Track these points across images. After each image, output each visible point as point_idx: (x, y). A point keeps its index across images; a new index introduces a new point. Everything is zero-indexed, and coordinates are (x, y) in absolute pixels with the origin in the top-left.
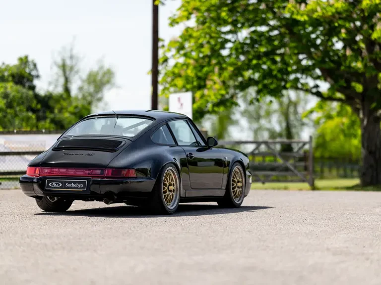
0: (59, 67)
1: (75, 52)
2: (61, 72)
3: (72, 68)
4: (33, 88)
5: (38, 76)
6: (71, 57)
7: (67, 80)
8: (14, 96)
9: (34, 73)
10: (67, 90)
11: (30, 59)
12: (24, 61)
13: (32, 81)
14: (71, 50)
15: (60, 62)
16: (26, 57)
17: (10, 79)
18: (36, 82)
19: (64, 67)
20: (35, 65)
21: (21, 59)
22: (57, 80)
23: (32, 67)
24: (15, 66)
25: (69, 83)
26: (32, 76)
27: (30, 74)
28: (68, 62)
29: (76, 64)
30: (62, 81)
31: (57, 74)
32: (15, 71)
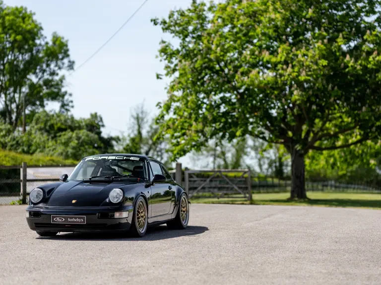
0: (134, 118)
1: (144, 109)
2: (136, 122)
3: (142, 119)
4: (99, 133)
5: (103, 126)
6: (142, 112)
7: (139, 127)
8: (84, 139)
9: (100, 123)
10: (140, 133)
11: (98, 114)
12: (95, 116)
13: (99, 129)
14: (142, 108)
15: (135, 115)
16: (96, 114)
17: (85, 127)
18: (102, 129)
19: (138, 119)
20: (101, 119)
21: (92, 115)
22: (133, 127)
23: (99, 119)
24: (89, 119)
25: (141, 129)
26: (99, 125)
27: (98, 124)
28: (140, 115)
29: (146, 116)
30: (136, 127)
31: (133, 123)
32: (88, 122)
